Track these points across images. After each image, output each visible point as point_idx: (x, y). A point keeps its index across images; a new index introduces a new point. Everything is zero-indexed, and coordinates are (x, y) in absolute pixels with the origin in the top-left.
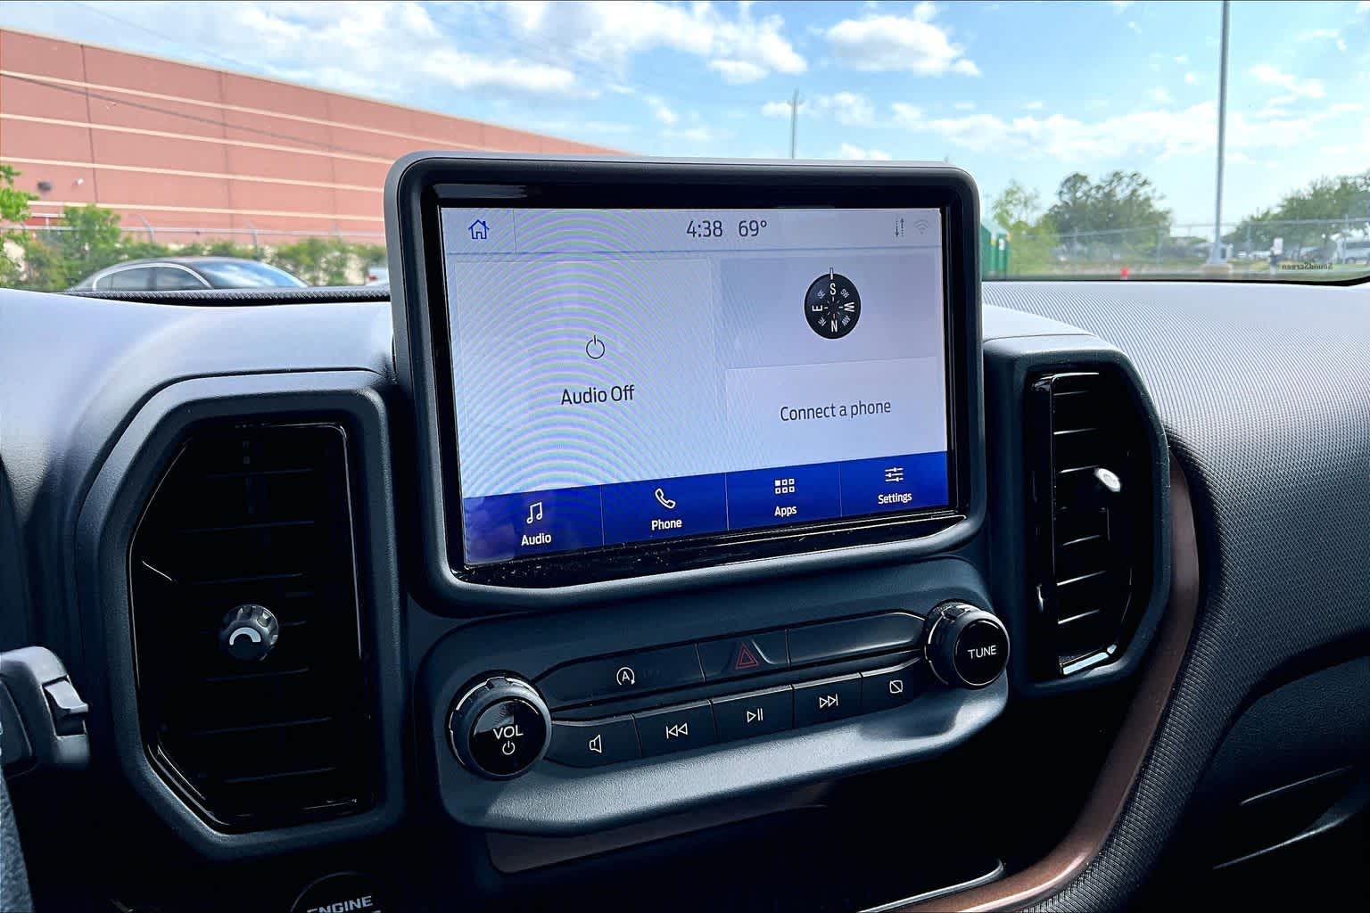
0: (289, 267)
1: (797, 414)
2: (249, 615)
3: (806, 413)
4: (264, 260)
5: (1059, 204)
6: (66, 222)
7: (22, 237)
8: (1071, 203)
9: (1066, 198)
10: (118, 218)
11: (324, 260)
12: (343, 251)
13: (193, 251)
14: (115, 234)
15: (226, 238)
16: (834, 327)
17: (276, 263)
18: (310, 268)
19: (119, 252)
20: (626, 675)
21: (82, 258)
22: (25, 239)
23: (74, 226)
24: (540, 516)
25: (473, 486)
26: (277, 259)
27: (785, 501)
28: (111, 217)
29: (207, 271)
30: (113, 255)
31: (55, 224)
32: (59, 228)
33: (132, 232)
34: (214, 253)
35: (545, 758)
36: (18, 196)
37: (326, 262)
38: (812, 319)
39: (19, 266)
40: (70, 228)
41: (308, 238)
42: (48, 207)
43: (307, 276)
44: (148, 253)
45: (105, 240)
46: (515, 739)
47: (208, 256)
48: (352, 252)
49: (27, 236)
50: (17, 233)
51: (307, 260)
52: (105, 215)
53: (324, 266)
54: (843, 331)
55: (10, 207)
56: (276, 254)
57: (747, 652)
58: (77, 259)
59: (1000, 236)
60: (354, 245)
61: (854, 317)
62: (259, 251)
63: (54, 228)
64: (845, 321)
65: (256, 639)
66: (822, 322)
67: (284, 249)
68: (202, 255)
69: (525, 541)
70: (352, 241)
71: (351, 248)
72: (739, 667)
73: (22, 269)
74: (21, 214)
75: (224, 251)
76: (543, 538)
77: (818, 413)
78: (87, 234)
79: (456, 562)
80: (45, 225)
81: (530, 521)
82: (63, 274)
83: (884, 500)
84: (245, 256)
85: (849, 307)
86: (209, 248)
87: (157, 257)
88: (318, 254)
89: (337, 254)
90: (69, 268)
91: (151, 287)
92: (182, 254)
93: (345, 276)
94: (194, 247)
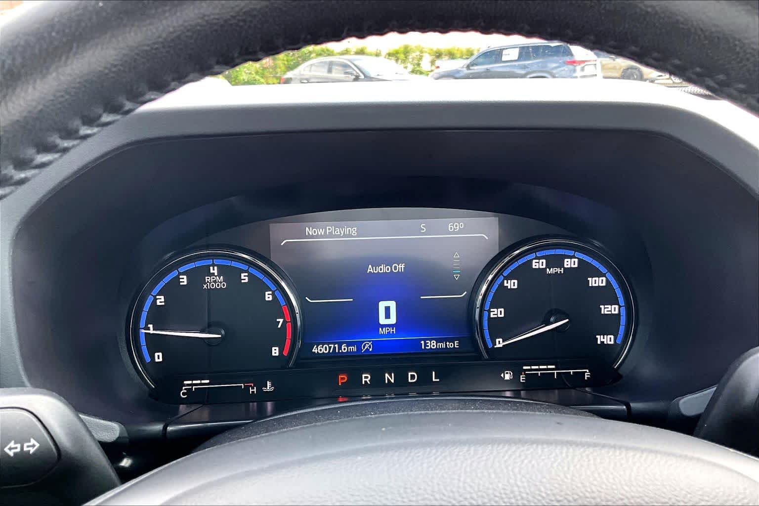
4: (381, 57)
11: (411, 57)
12: (422, 52)
17: (387, 58)
18: (404, 61)
26: (387, 56)
29: (356, 63)
34: (357, 53)
44: (325, 52)
47: (353, 54)
48: (426, 52)
51: (403, 57)
53: (411, 60)
56: (387, 53)
62: (378, 53)
67: (392, 51)
68: (351, 55)
82: (284, 64)
87: (329, 55)
88: (408, 54)
89: (418, 53)
90: (287, 61)
91: (330, 71)
92: (342, 54)
93: (421, 66)
94: (347, 50)
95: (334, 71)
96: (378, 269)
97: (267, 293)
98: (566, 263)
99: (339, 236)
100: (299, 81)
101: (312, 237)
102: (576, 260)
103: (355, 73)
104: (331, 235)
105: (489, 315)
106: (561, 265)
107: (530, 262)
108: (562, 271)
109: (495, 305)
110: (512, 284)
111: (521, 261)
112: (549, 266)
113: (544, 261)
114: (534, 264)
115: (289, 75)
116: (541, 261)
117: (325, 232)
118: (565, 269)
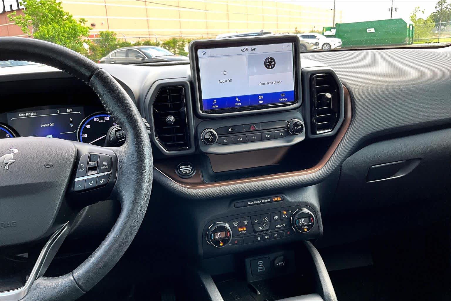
0: (167, 48)
1: (263, 84)
2: (170, 117)
3: (265, 83)
4: (159, 46)
5: (436, 11)
6: (100, 36)
7: (88, 41)
8: (440, 11)
9: (438, 9)
10: (116, 34)
11: (177, 45)
12: (183, 42)
13: (138, 44)
14: (115, 39)
15: (148, 39)
16: (270, 67)
17: (163, 46)
18: (173, 48)
19: (116, 45)
20: (231, 130)
21: (106, 47)
22: (89, 42)
23: (103, 37)
24: (216, 102)
25: (204, 97)
26: (163, 45)
27: (261, 100)
28: (114, 34)
29: (143, 51)
30: (115, 46)
31: (97, 37)
32: (98, 38)
33: (120, 38)
34: (145, 44)
35: (216, 142)
36: (86, 28)
37: (178, 45)
38: (266, 66)
39: (88, 51)
40: (102, 38)
41: (172, 38)
42: (95, 31)
43: (173, 50)
44: (125, 45)
45: (112, 41)
46: (211, 138)
47: (143, 45)
48: (186, 42)
49: (90, 41)
50: (86, 40)
51: (172, 45)
52: (112, 33)
53: (178, 46)
54: (272, 68)
55: (84, 32)
56: (163, 44)
57: (253, 127)
58: (104, 48)
59: (411, 24)
60: (186, 39)
61: (274, 65)
62: (158, 43)
63: (97, 38)
64: (273, 66)
65: (171, 120)
66: (268, 66)
67: (165, 42)
68: (141, 45)
69: (213, 107)
70: (186, 38)
71: (186, 40)
72: (251, 129)
73: (89, 52)
74: (88, 34)
75: (148, 43)
76: (216, 106)
77: (267, 83)
78: (107, 40)
79: (202, 110)
80: (94, 37)
81: (214, 103)
82: (101, 53)
83: (281, 100)
84: (154, 45)
85: (273, 63)
86: (143, 42)
87: (128, 46)
88: (176, 43)
89: (181, 42)
90: (102, 51)
91: (127, 56)
92: (135, 45)
93: (184, 49)
94: (138, 43)
95: (129, 55)
96: (45, 126)
97: (7, 135)
98: (105, 119)
99: (30, 116)
100: (109, 63)
101: (21, 117)
102: (108, 118)
103: (142, 56)
104: (28, 116)
105: (82, 137)
106: (103, 119)
107: (93, 119)
108: (104, 121)
109: (84, 133)
110: (88, 126)
111: (90, 119)
112: (100, 120)
113: (98, 118)
114: (95, 120)
115: (103, 59)
116: (97, 118)
117: (26, 115)
118: (105, 121)
